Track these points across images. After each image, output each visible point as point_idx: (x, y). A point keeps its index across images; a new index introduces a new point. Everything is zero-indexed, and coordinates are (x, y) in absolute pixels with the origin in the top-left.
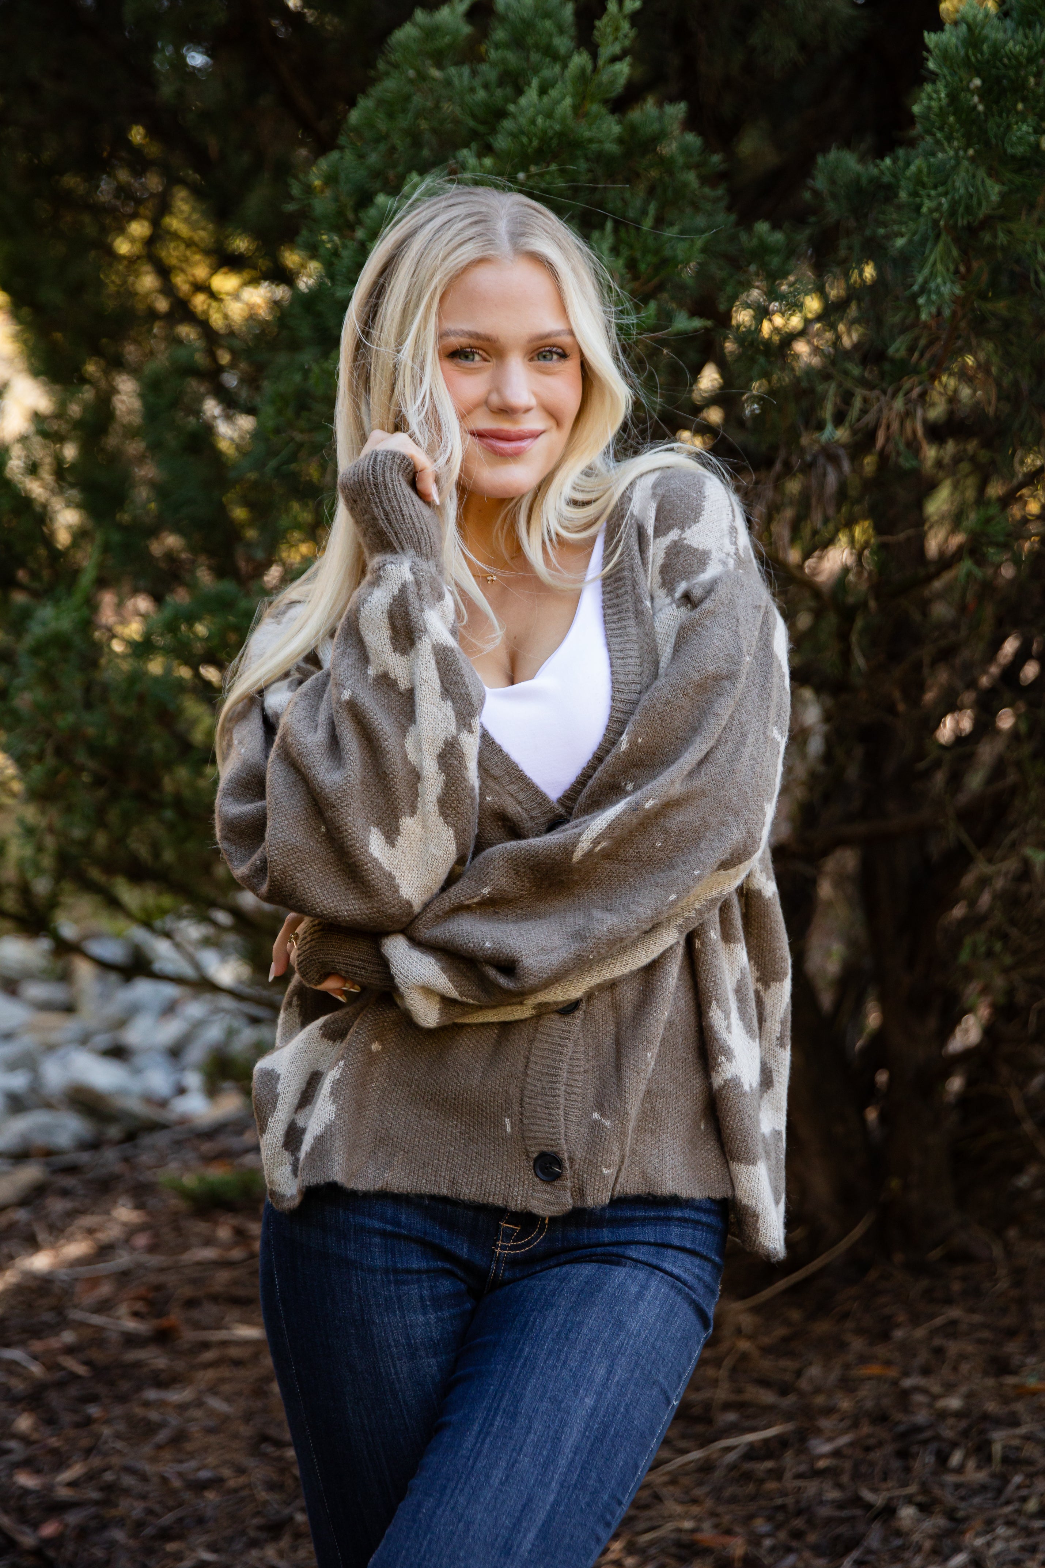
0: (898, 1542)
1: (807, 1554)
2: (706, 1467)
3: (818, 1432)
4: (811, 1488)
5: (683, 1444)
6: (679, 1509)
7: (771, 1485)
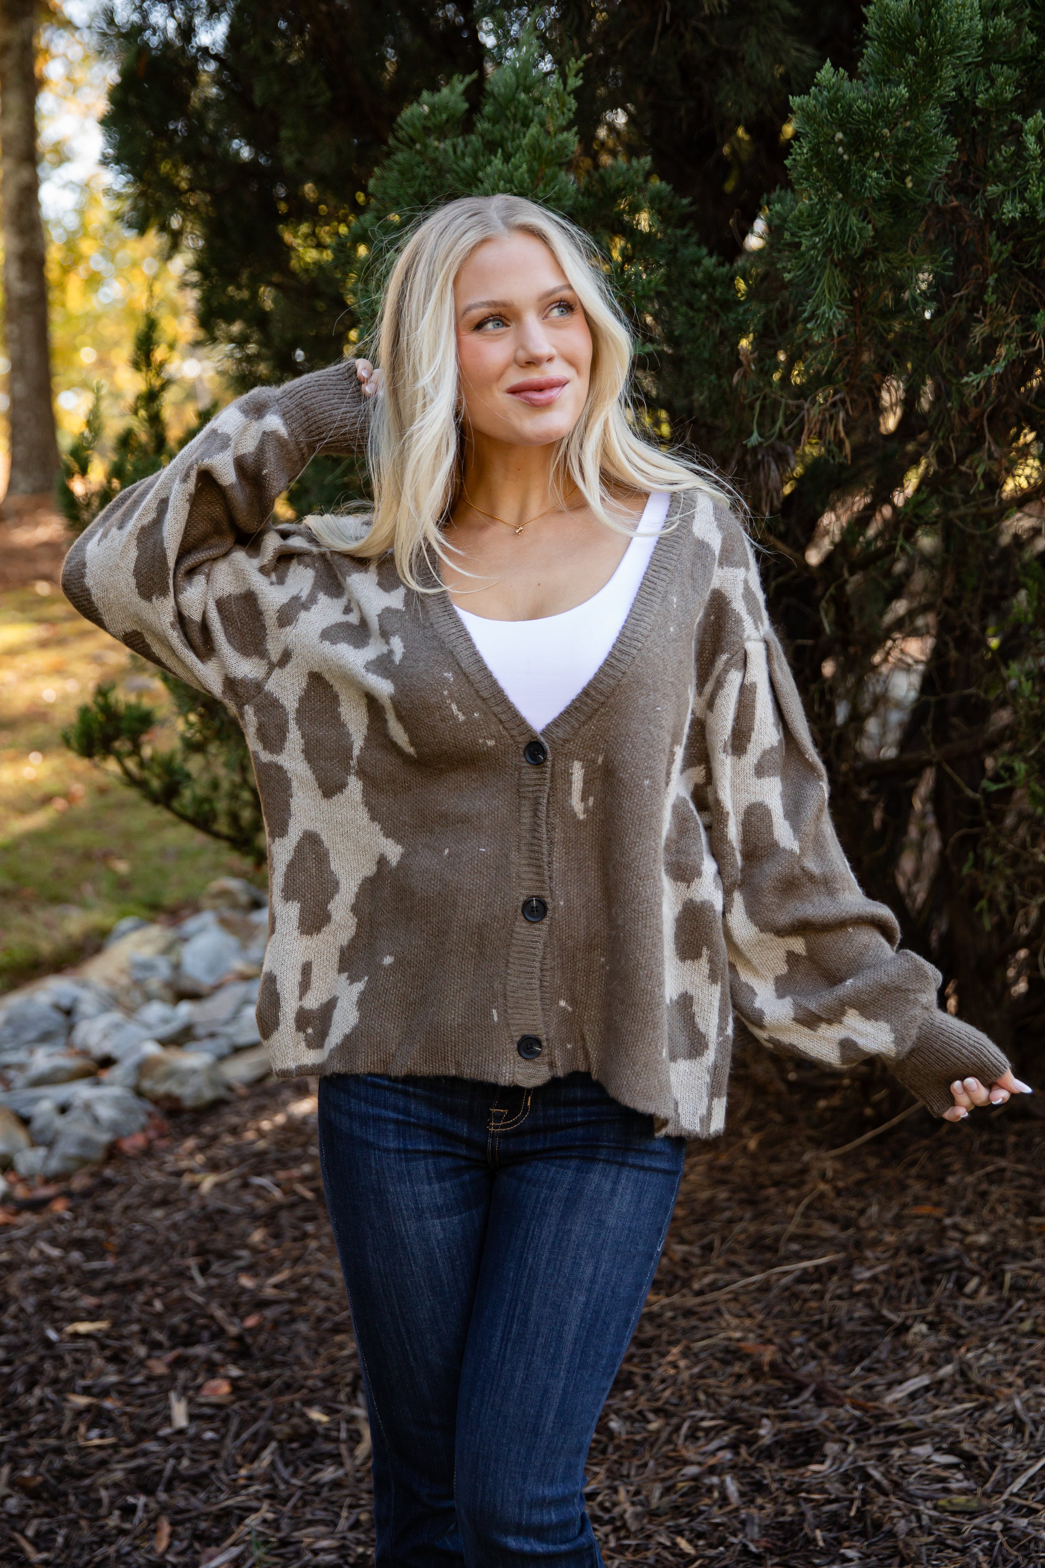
0: (904, 1353)
1: (826, 1361)
2: (765, 1288)
3: (863, 1260)
4: (844, 1305)
5: (749, 1268)
6: (734, 1322)
7: (813, 1304)
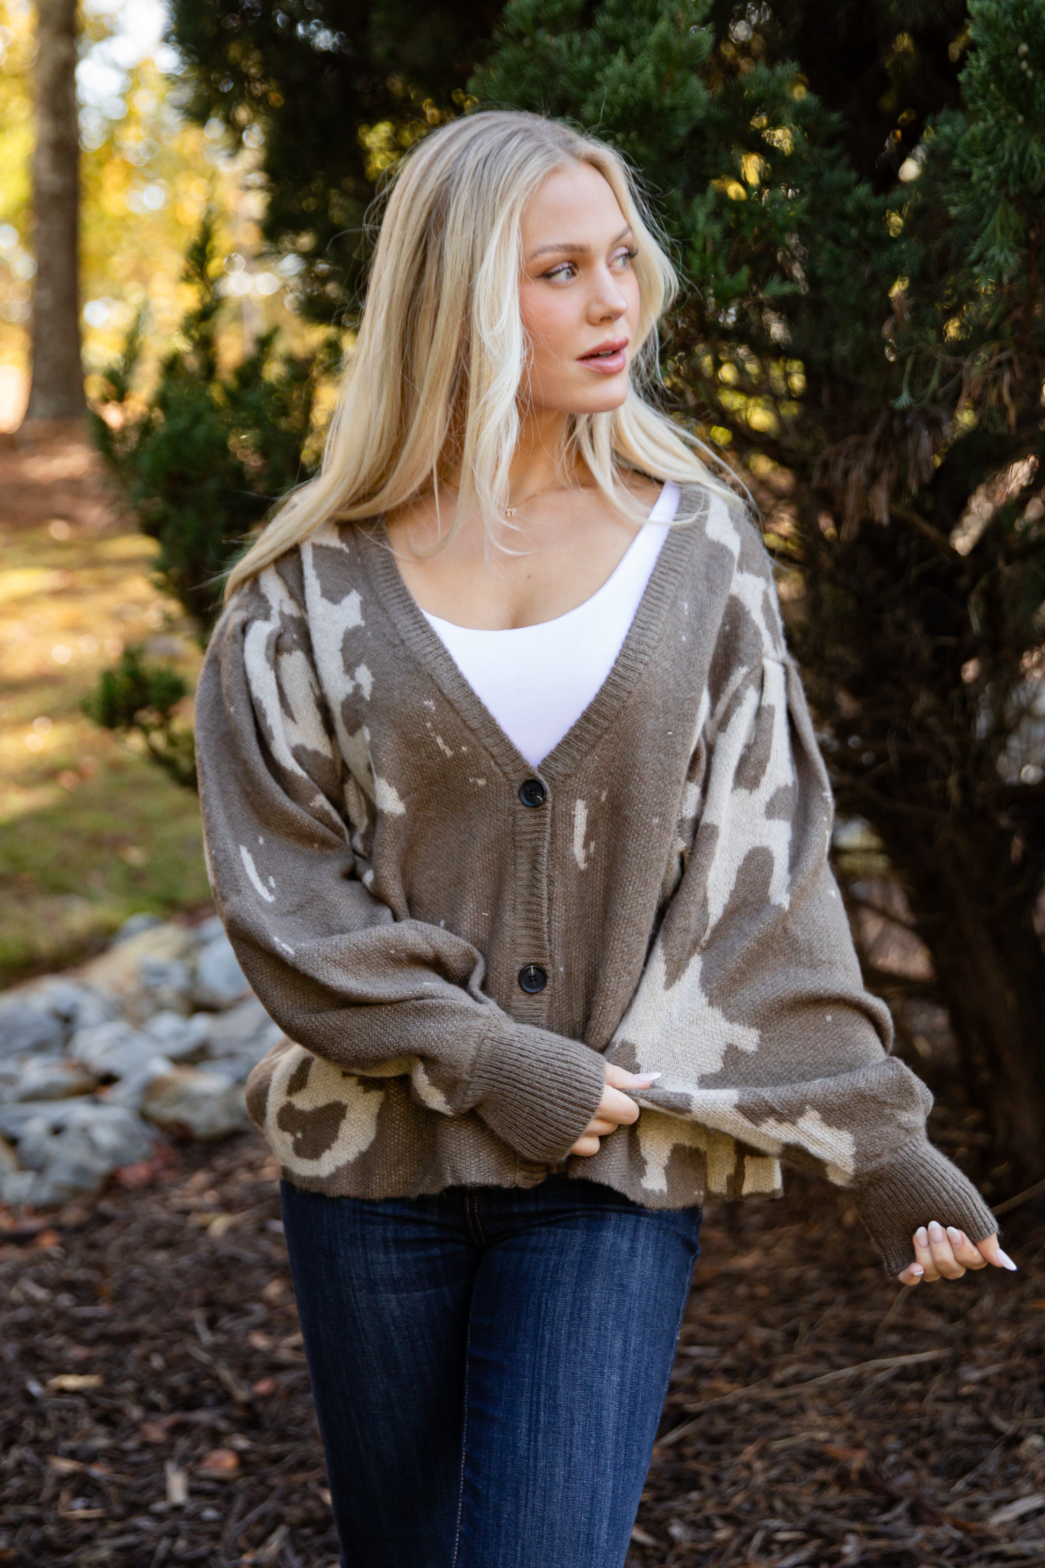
0: (1015, 1469)
1: (924, 1473)
2: (857, 1384)
3: (971, 1359)
4: (947, 1410)
5: (840, 1360)
6: (819, 1420)
7: (912, 1406)
